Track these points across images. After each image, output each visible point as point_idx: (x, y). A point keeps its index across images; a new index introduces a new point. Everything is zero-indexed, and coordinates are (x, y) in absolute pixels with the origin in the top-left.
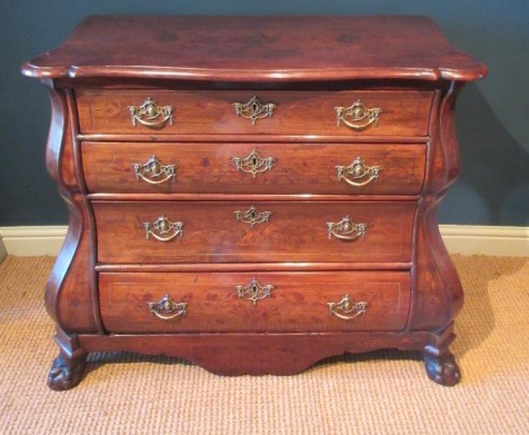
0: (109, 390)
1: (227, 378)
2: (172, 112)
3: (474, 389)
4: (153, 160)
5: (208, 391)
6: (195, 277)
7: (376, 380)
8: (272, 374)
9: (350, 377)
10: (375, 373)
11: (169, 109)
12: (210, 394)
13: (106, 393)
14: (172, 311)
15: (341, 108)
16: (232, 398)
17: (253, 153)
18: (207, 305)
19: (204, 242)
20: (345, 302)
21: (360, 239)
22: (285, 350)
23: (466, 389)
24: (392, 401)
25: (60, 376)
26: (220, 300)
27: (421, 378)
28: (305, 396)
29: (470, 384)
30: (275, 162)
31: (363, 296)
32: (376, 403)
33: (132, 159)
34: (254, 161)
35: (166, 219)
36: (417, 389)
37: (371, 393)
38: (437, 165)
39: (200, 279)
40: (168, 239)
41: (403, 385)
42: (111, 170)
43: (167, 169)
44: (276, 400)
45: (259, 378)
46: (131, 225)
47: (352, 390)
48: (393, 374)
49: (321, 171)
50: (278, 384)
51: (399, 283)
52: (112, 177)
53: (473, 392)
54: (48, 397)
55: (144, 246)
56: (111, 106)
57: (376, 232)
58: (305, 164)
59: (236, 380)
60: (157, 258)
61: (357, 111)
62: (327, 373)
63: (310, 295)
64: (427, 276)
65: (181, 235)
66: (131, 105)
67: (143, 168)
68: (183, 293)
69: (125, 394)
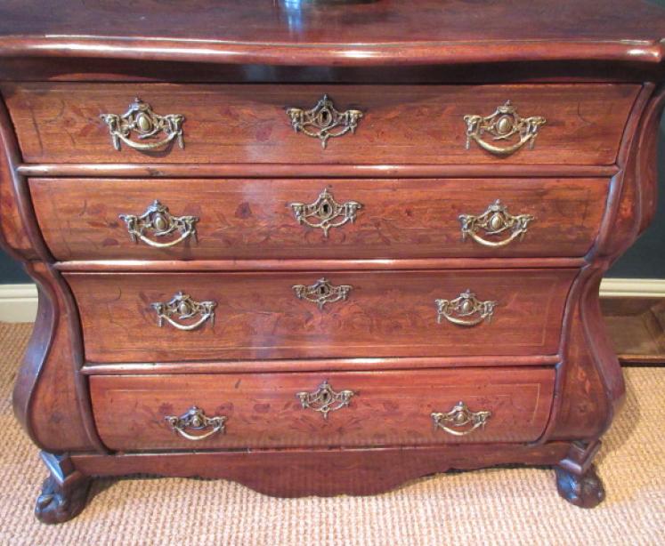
0: (123, 523)
1: (287, 501)
2: (180, 125)
3: (622, 512)
4: (154, 209)
5: (260, 521)
6: (235, 382)
7: (489, 499)
8: (349, 494)
9: (454, 495)
10: (487, 489)
11: (175, 120)
12: (263, 526)
13: (118, 527)
14: (204, 427)
15: (474, 117)
16: (294, 532)
17: (324, 194)
18: (256, 418)
19: (248, 329)
20: (457, 412)
21: (485, 323)
22: (367, 468)
23: (611, 512)
24: (513, 533)
25: (52, 506)
26: (274, 411)
27: (550, 495)
28: (394, 527)
29: (616, 504)
30: (361, 208)
31: (484, 403)
32: (492, 536)
33: (120, 206)
34: (326, 207)
35: (187, 297)
36: (546, 514)
37: (484, 519)
38: (623, 212)
39: (243, 383)
40: (191, 327)
41: (527, 507)
42: (87, 226)
43: (180, 223)
44: (354, 535)
45: (330, 500)
46: (133, 307)
47: (458, 515)
48: (511, 490)
49: (435, 223)
50: (356, 508)
51: (539, 385)
52: (89, 236)
53: (621, 516)
54: (36, 533)
55: (156, 337)
56: (71, 114)
57: (509, 313)
58: (409, 213)
59: (298, 504)
60: (176, 353)
61: (503, 122)
62: (422, 492)
63: (407, 403)
64: (579, 374)
65: (212, 319)
66: (106, 112)
67: (139, 222)
68: (219, 402)
69: (145, 527)
